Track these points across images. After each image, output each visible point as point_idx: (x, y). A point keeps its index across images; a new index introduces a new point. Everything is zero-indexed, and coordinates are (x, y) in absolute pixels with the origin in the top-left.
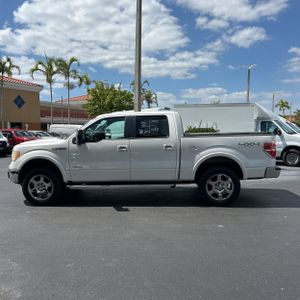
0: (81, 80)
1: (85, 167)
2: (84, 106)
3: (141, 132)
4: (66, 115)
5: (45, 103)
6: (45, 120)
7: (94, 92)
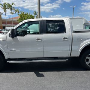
0: (16, 11)
1: (17, 50)
2: (17, 20)
3: (49, 30)
4: (11, 24)
5: (4, 19)
6: (4, 25)
7: (21, 15)
